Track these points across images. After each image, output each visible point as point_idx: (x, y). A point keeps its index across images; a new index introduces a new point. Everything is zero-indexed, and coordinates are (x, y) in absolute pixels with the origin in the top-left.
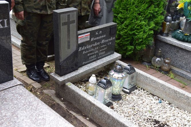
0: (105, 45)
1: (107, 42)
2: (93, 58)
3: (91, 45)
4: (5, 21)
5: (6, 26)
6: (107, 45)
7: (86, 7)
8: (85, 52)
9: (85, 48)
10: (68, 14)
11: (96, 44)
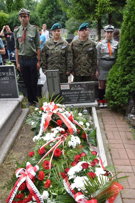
0: (85, 95)
1: (87, 93)
2: (74, 101)
3: (71, 92)
4: (13, 73)
5: (13, 75)
6: (87, 95)
7: (85, 71)
8: (67, 96)
9: (67, 93)
10: (52, 72)
11: (76, 93)
